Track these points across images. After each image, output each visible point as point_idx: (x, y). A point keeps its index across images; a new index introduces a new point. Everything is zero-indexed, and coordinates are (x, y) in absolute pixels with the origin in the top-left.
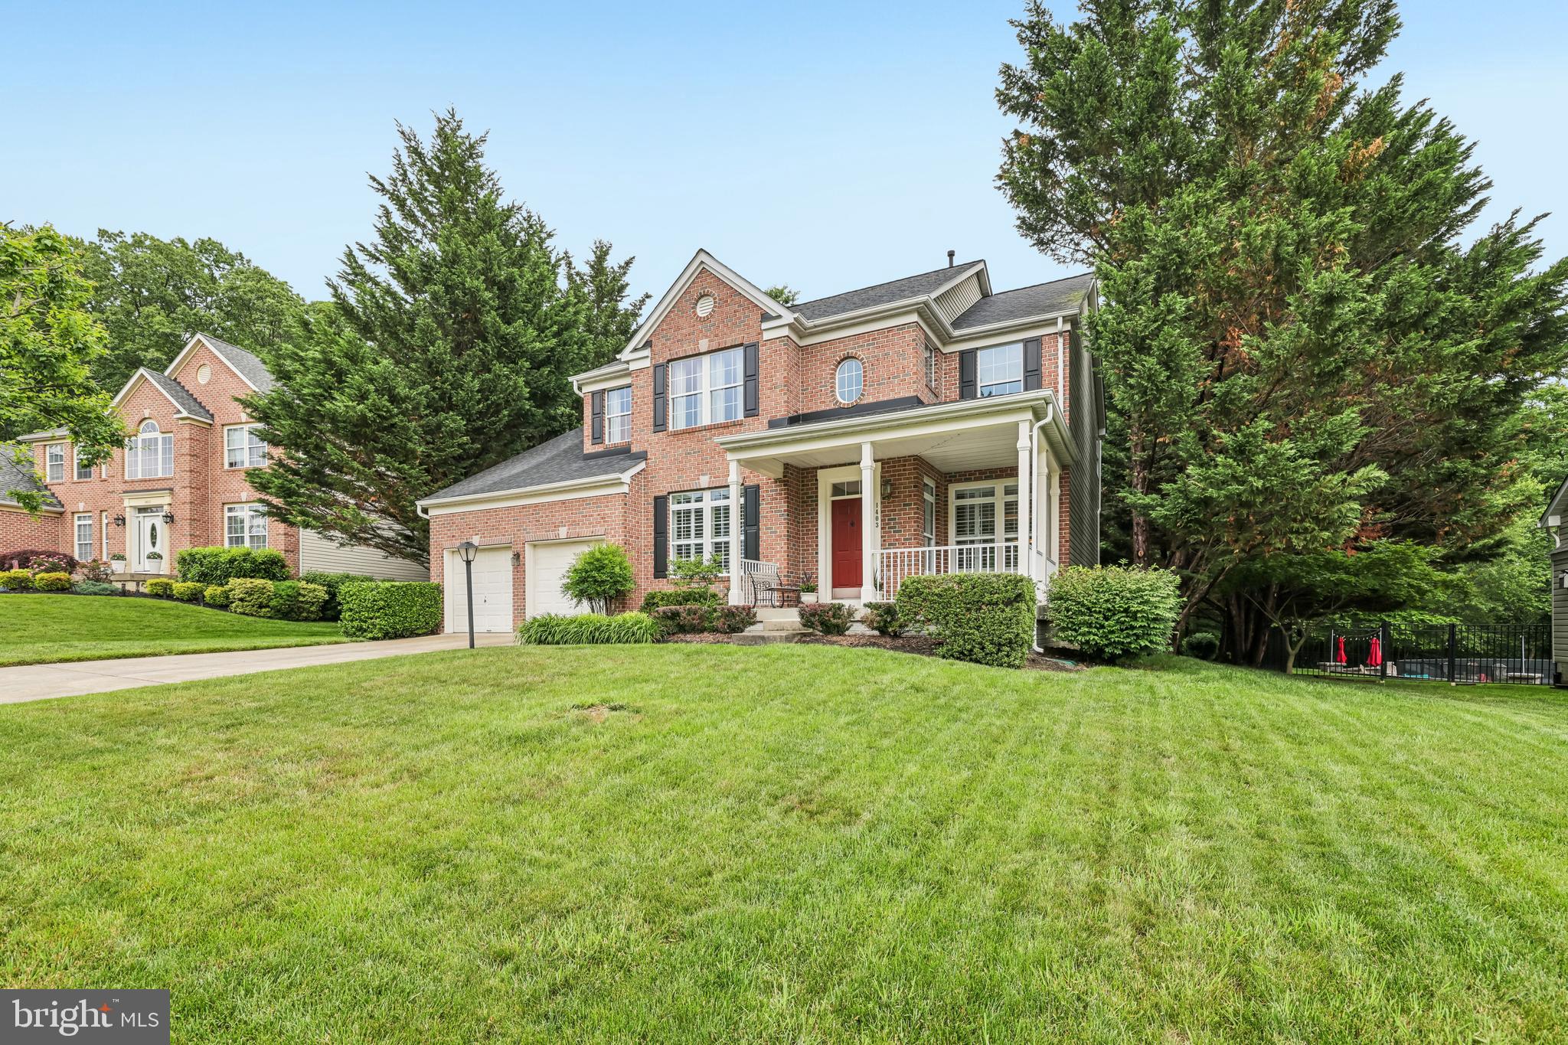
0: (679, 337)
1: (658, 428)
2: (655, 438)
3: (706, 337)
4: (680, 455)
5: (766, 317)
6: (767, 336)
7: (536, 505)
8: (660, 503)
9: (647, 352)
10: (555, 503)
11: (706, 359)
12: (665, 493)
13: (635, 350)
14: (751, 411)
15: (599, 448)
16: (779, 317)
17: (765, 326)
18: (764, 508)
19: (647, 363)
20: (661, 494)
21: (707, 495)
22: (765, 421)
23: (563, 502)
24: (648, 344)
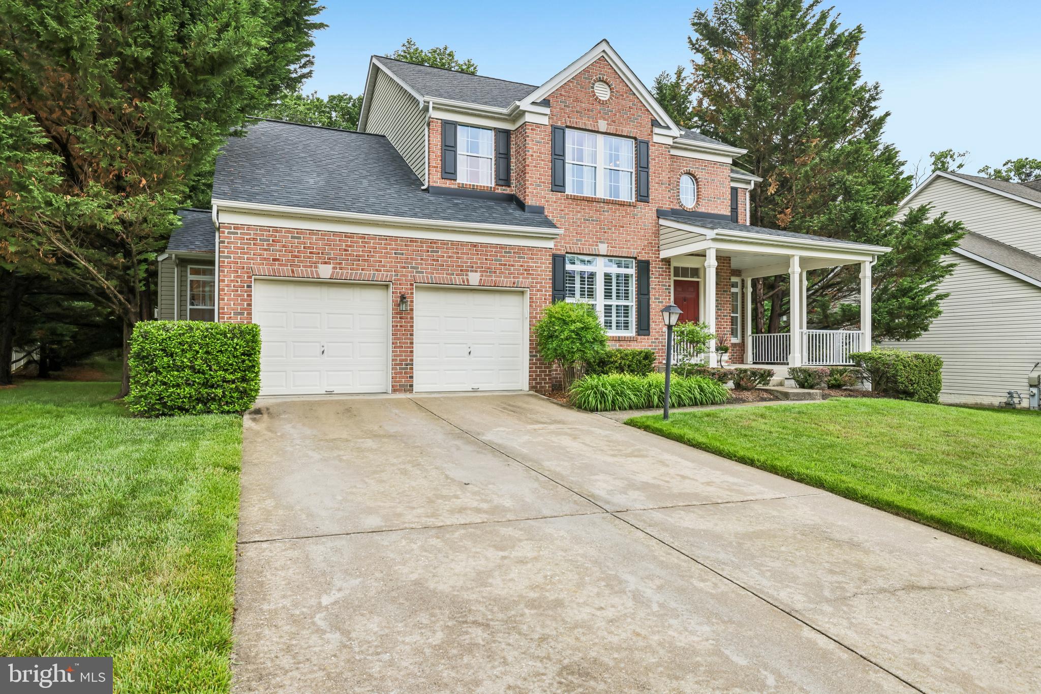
0: (578, 109)
1: (555, 188)
2: (553, 196)
3: (605, 119)
4: (579, 219)
5: (655, 123)
6: (656, 139)
7: (433, 242)
8: (558, 261)
9: (547, 111)
10: (462, 244)
11: (600, 138)
12: (563, 252)
13: (533, 103)
14: (643, 196)
15: (448, 184)
16: (668, 128)
17: (657, 130)
18: (654, 281)
19: (545, 121)
20: (559, 252)
21: (600, 261)
22: (655, 209)
23: (475, 245)
24: (546, 103)
